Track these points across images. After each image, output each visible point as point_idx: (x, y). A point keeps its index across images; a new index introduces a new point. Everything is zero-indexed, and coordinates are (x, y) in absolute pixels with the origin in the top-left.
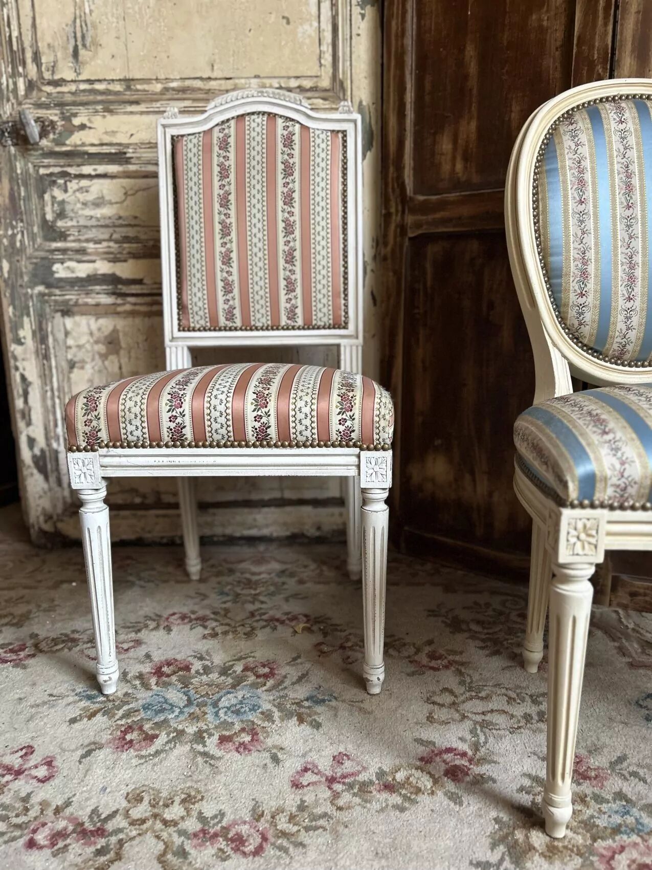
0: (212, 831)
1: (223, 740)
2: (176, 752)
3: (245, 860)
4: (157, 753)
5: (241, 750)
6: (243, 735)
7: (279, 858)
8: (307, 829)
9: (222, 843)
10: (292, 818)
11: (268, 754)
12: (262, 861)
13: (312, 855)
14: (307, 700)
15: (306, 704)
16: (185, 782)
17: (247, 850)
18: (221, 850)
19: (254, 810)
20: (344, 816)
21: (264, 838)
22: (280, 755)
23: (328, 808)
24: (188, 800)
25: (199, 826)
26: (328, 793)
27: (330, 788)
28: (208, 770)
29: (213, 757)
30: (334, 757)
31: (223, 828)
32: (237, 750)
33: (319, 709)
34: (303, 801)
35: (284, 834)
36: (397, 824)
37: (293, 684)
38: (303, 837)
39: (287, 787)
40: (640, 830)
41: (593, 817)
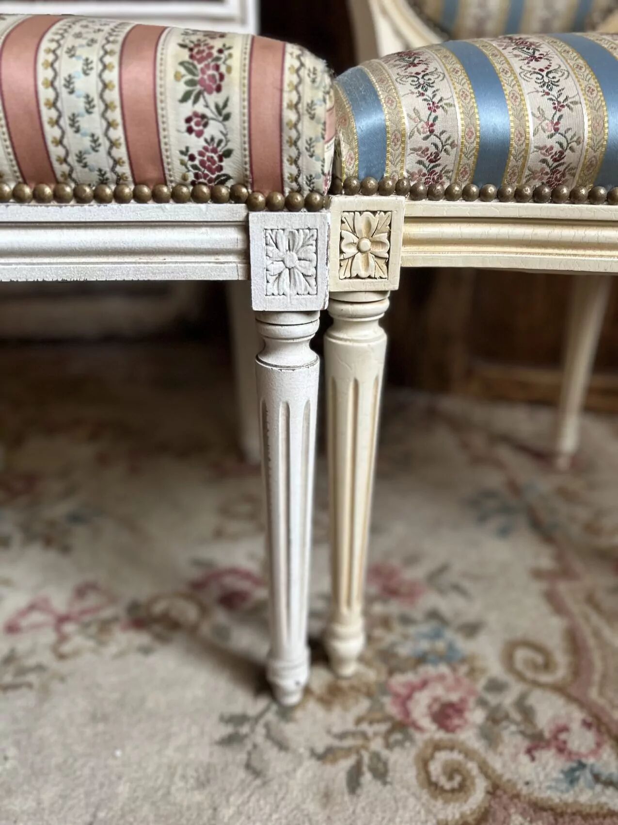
40: (450, 657)
41: (395, 644)
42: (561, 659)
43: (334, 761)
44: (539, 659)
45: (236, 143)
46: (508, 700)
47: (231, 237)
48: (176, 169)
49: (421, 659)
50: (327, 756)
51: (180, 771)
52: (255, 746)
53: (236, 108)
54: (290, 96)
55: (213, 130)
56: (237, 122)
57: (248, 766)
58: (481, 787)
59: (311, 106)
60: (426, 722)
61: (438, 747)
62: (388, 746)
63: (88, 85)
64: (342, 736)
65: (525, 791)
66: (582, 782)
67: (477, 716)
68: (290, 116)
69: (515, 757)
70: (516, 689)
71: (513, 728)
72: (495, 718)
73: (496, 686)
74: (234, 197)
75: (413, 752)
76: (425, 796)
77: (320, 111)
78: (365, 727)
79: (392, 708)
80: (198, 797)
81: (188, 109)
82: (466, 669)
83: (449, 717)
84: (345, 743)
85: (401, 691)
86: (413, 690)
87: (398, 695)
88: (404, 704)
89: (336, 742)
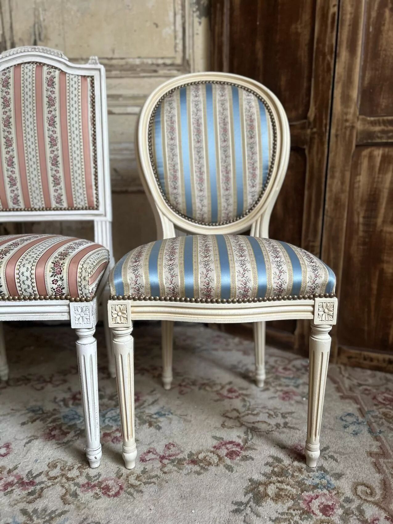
0: (93, 484)
1: (105, 435)
2: (78, 441)
3: (109, 499)
4: (68, 442)
5: (115, 441)
6: (117, 433)
7: (128, 498)
8: (145, 483)
9: (97, 490)
10: (138, 478)
12: (118, 499)
13: (146, 496)
14: (156, 414)
15: (155, 416)
17: (110, 494)
18: (96, 493)
20: (167, 477)
21: (121, 488)
23: (159, 473)
24: (81, 468)
25: (86, 481)
26: (160, 465)
27: (161, 462)
30: (166, 446)
31: (99, 482)
33: (161, 419)
34: (145, 469)
35: (132, 486)
36: (195, 481)
37: (149, 405)
38: (143, 488)
39: (137, 461)
40: (328, 487)
41: (303, 479)
42: (378, 492)
44: (369, 491)
46: (353, 506)
49: (316, 487)
50: (276, 521)
52: (247, 514)
60: (318, 512)
61: (322, 522)
62: (301, 519)
64: (282, 514)
67: (339, 511)
70: (357, 502)
71: (355, 517)
72: (347, 513)
73: (348, 500)
78: (292, 511)
79: (302, 505)
82: (336, 492)
83: (327, 511)
84: (283, 517)
85: (307, 498)
86: (312, 499)
87: (306, 500)
88: (308, 504)
89: (280, 516)
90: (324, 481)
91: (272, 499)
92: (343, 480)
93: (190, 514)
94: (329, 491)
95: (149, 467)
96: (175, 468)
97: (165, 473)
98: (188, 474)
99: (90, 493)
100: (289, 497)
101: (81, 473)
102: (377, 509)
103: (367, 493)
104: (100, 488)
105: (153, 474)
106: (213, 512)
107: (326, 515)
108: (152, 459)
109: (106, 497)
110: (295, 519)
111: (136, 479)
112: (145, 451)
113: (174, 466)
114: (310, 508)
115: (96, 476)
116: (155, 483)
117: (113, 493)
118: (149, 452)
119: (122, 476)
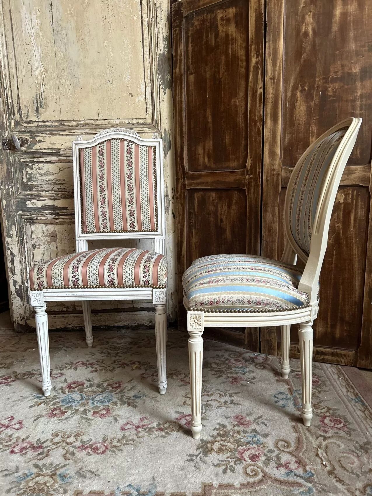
0: (86, 446)
1: (94, 413)
2: (74, 418)
3: (98, 456)
4: (66, 418)
5: (102, 416)
7: (111, 455)
8: (124, 445)
9: (89, 450)
10: (119, 441)
11: (113, 418)
12: (104, 456)
13: (125, 453)
14: (133, 397)
16: (76, 429)
17: (99, 452)
18: (89, 452)
19: (104, 438)
20: (141, 440)
21: (107, 448)
22: (118, 418)
23: (135, 437)
24: (77, 435)
25: (81, 444)
26: (136, 432)
27: (136, 430)
28: (87, 424)
29: (89, 419)
30: (140, 419)
31: (90, 445)
32: (100, 417)
33: (137, 400)
34: (124, 435)
35: (115, 447)
36: (161, 442)
37: (128, 391)
38: (123, 447)
39: (119, 430)
40: (258, 443)
41: (240, 438)
42: (293, 445)
43: (219, 467)
44: (286, 445)
45: (151, 279)
46: (273, 455)
47: (150, 292)
48: (142, 283)
49: (249, 443)
50: (218, 465)
51: (176, 466)
52: (197, 462)
53: (151, 274)
54: (159, 273)
55: (147, 277)
56: (151, 277)
57: (195, 466)
58: (261, 474)
59: (162, 274)
60: (247, 459)
61: (250, 465)
62: (235, 464)
63: (130, 272)
64: (222, 461)
65: (273, 476)
66: (291, 476)
67: (264, 458)
68: (159, 275)
69: (272, 469)
70: (277, 452)
71: (273, 462)
72: (268, 459)
73: (270, 451)
74: (151, 287)
75: (243, 466)
76: (244, 476)
77: (163, 275)
78: (229, 459)
79: (237, 455)
80: (181, 472)
81: (144, 275)
82: (262, 446)
83: (255, 458)
84: (223, 463)
85: (241, 451)
86: (245, 451)
87: (240, 452)
88: (241, 454)
89: (220, 462)
90: (255, 439)
91: (216, 452)
92: (269, 438)
93: (156, 463)
94: (257, 445)
95: (127, 434)
96: (147, 434)
97: (139, 437)
98: (156, 437)
99: (84, 452)
100: (228, 450)
101: (77, 439)
102: (290, 456)
103: (285, 446)
104: (91, 448)
105: (130, 438)
106: (173, 462)
107: (253, 461)
108: (130, 428)
109: (95, 454)
110: (231, 464)
111: (118, 442)
112: (125, 423)
113: (146, 432)
114: (242, 457)
115: (88, 441)
116: (131, 444)
117: (101, 451)
118: (128, 423)
119: (107, 440)
